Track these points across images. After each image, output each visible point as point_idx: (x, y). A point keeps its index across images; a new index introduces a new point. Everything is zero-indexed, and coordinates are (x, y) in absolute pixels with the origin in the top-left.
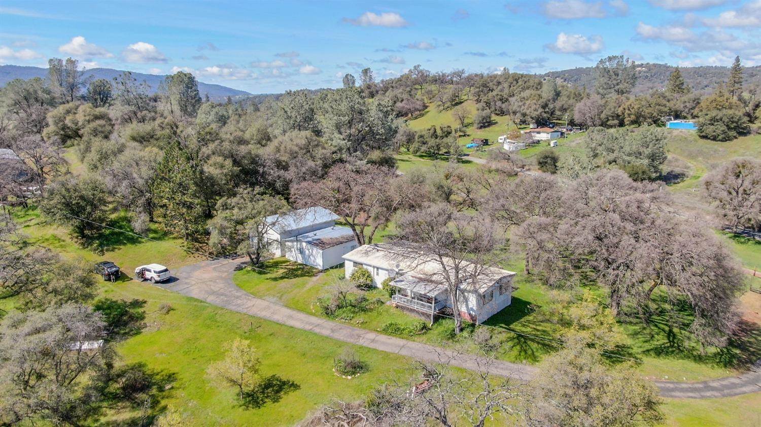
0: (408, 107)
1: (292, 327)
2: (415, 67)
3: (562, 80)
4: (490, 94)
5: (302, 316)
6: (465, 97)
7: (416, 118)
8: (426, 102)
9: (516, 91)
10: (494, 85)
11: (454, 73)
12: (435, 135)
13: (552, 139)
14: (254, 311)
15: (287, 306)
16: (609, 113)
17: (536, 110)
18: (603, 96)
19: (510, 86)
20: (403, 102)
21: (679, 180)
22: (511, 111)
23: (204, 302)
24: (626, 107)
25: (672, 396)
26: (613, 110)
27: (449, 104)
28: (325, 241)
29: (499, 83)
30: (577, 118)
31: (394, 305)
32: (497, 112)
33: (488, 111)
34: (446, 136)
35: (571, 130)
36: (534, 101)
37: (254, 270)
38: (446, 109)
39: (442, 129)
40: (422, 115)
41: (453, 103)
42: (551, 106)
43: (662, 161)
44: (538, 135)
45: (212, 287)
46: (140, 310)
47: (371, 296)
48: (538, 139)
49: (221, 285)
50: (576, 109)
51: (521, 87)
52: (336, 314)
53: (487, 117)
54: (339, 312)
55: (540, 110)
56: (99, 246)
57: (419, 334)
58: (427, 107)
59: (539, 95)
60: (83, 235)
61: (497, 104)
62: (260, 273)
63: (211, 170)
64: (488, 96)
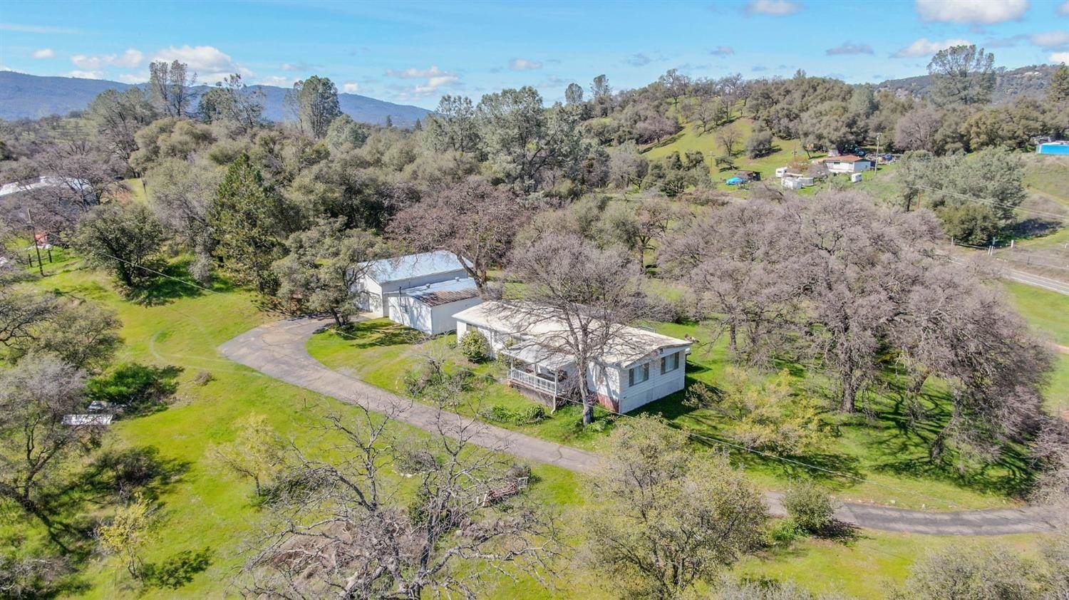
0: (652, 128)
2: (669, 72)
3: (907, 92)
4: (773, 109)
6: (738, 114)
7: (665, 144)
8: (680, 121)
9: (812, 104)
10: (780, 94)
11: (727, 80)
12: (678, 165)
13: (856, 171)
14: (319, 386)
15: (363, 381)
16: (948, 133)
17: (837, 130)
18: (941, 107)
19: (804, 96)
20: (648, 121)
21: (1047, 231)
22: (801, 133)
23: (256, 371)
24: (972, 121)
25: (888, 529)
26: (954, 127)
27: (713, 124)
28: (441, 296)
29: (788, 92)
30: (898, 141)
31: (509, 384)
32: (781, 134)
33: (768, 133)
34: (695, 166)
35: (889, 159)
36: (836, 117)
37: (338, 334)
38: (709, 131)
39: (688, 157)
40: (674, 140)
41: (719, 122)
42: (861, 124)
43: (1017, 202)
44: (836, 166)
45: (275, 354)
46: (173, 381)
47: (481, 371)
48: (835, 171)
49: (288, 351)
50: (898, 128)
51: (819, 97)
52: (424, 392)
53: (765, 141)
54: (429, 390)
55: (844, 130)
56: (147, 297)
57: (531, 424)
58: (681, 128)
59: (844, 108)
60: (130, 284)
61: (781, 122)
62: (346, 338)
63: (293, 195)
64: (769, 112)
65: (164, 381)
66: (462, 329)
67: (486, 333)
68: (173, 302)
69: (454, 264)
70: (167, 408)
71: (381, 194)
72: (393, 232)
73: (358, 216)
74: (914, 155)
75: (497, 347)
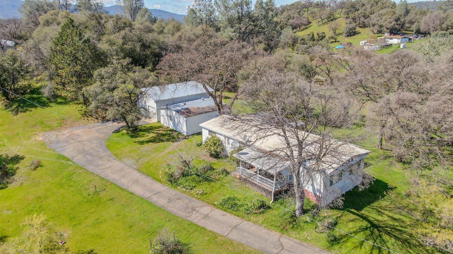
0: (297, 22)
1: (132, 193)
4: (357, 12)
5: (147, 181)
6: (338, 16)
7: (303, 30)
8: (310, 19)
9: (376, 10)
10: (360, 6)
12: (313, 39)
13: (402, 42)
15: (139, 170)
16: (449, 24)
17: (390, 22)
18: (445, 11)
19: (372, 7)
20: (294, 19)
22: (371, 24)
23: (70, 160)
27: (326, 20)
28: (192, 110)
29: (363, 5)
30: (423, 28)
31: (238, 177)
32: (360, 25)
33: (354, 25)
34: (321, 40)
35: (417, 37)
36: (390, 16)
37: (128, 134)
38: (324, 24)
39: (318, 35)
40: (307, 28)
41: (329, 20)
42: (402, 20)
44: (391, 40)
45: (86, 147)
46: (16, 166)
47: (219, 165)
48: (391, 43)
49: (94, 145)
50: (422, 21)
51: (380, 7)
52: (179, 182)
53: (353, 28)
54: (182, 180)
55: (394, 23)
56: (17, 107)
57: (256, 213)
58: (310, 23)
59: (393, 12)
60: (8, 99)
61: (361, 19)
62: (132, 137)
63: (103, 46)
64: (354, 14)
65: (9, 166)
66: (205, 135)
67: (222, 138)
68: (31, 111)
69: (200, 89)
70: (7, 187)
71: (161, 48)
72: (161, 69)
73: (149, 61)
74: (439, 33)
75: (229, 149)
